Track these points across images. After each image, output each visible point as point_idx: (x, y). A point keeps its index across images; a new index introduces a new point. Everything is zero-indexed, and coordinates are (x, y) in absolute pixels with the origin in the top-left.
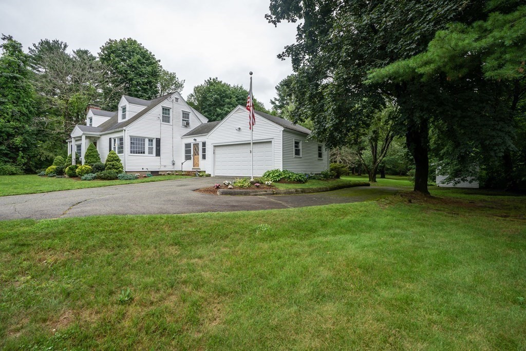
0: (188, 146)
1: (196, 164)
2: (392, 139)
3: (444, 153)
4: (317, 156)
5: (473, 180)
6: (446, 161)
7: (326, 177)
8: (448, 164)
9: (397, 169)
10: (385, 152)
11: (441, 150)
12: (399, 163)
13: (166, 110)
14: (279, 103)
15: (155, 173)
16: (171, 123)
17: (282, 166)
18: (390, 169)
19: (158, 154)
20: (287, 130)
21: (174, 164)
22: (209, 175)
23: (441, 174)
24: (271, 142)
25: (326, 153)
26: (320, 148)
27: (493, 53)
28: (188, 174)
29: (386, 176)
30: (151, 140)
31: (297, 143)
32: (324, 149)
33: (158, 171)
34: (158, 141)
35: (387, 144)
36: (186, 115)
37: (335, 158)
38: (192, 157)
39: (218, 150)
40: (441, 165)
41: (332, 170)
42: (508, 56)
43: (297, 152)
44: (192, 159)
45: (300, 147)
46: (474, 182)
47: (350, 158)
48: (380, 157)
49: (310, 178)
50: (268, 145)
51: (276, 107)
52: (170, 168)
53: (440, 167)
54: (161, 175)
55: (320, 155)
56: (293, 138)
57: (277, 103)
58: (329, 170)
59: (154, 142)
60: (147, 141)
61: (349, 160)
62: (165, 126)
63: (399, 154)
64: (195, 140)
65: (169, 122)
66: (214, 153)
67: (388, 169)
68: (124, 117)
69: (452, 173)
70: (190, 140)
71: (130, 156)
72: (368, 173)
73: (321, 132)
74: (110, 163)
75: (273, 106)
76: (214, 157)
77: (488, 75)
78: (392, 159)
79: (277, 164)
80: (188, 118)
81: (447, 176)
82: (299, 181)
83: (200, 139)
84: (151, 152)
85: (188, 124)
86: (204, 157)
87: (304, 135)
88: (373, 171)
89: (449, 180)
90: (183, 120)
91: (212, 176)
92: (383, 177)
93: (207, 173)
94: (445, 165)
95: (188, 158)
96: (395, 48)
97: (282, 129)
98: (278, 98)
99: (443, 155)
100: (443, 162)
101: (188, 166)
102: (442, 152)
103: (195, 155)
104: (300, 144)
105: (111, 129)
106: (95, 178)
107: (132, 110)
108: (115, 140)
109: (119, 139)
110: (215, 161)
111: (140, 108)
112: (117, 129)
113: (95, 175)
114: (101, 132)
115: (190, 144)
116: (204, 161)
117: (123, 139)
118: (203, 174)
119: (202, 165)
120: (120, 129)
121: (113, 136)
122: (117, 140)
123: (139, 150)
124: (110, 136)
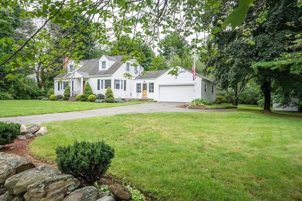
0: (139, 85)
1: (144, 95)
2: (247, 82)
3: (278, 91)
5: (293, 105)
6: (279, 95)
8: (280, 97)
10: (242, 89)
11: (276, 89)
13: (128, 64)
14: (164, 51)
17: (201, 97)
19: (125, 89)
21: (131, 95)
22: (156, 101)
23: (276, 103)
24: (194, 85)
27: (293, 65)
28: (140, 100)
30: (122, 81)
33: (124, 99)
34: (125, 82)
36: (136, 67)
39: (161, 88)
40: (276, 97)
42: (296, 67)
43: (205, 90)
44: (142, 92)
45: (206, 88)
46: (293, 107)
50: (192, 87)
52: (129, 97)
53: (276, 99)
54: (126, 101)
56: (204, 83)
58: (216, 99)
60: (120, 81)
64: (144, 82)
65: (129, 71)
66: (159, 90)
68: (104, 67)
69: (282, 102)
70: (141, 82)
71: (114, 90)
74: (109, 94)
77: (291, 72)
80: (137, 69)
81: (280, 104)
83: (148, 82)
84: (122, 88)
85: (137, 72)
86: (152, 91)
89: (280, 106)
90: (135, 70)
91: (158, 101)
93: (154, 100)
94: (279, 97)
95: (139, 91)
96: (262, 55)
97: (202, 79)
99: (278, 92)
100: (277, 96)
101: (140, 96)
102: (277, 90)
103: (144, 90)
104: (206, 86)
105: (99, 74)
106: (103, 102)
107: (109, 63)
108: (102, 81)
109: (106, 81)
110: (159, 93)
111: (113, 63)
112: (106, 75)
113: (103, 100)
114: (90, 75)
115: (140, 84)
116: (151, 93)
117: (110, 81)
118: (152, 101)
119: (149, 96)
120: (108, 75)
121: (101, 79)
122: (104, 81)
123: (117, 86)
124: (99, 78)
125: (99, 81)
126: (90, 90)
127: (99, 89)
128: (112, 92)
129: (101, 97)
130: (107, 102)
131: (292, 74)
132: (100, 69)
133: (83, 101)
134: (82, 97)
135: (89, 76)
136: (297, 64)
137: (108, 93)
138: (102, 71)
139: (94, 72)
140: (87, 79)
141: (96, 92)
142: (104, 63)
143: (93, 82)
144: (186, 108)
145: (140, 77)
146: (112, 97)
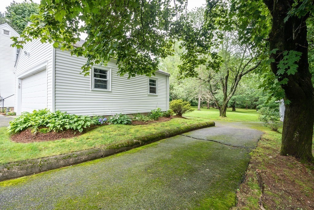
2: (240, 78)
9: (244, 105)
10: (234, 90)
12: (246, 100)
17: (53, 104)
18: (239, 104)
25: (163, 89)
26: (153, 82)
29: (237, 109)
31: (102, 72)
35: (236, 83)
39: (25, 83)
45: (109, 78)
48: (229, 94)
55: (153, 90)
58: (168, 107)
63: (247, 93)
66: (19, 87)
67: (237, 104)
72: (219, 108)
78: (241, 97)
79: (50, 101)
88: (223, 107)
92: (234, 110)
104: (109, 73)
110: (21, 96)
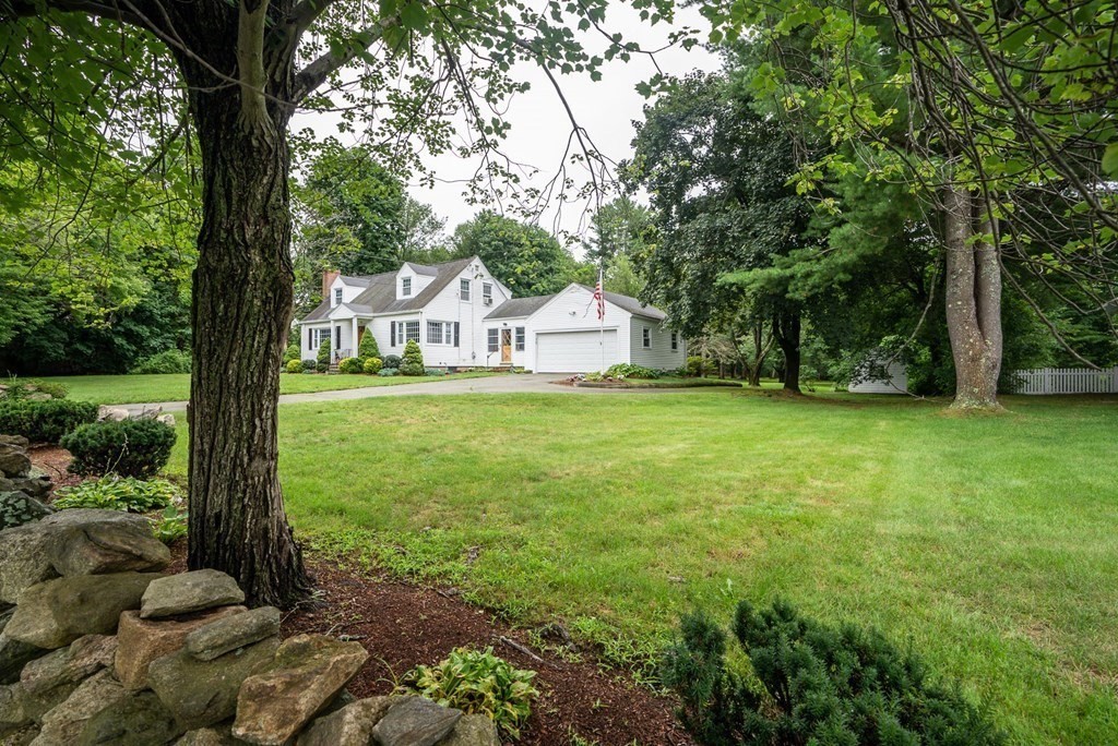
0: (493, 332)
1: (505, 357)
4: (670, 346)
7: (682, 374)
13: (465, 283)
14: (598, 247)
15: (453, 369)
16: (470, 301)
17: (629, 359)
19: (457, 344)
20: (637, 316)
21: (474, 357)
22: (530, 372)
24: (616, 330)
25: (682, 344)
26: (674, 336)
28: (496, 370)
30: (448, 324)
31: (646, 331)
32: (679, 337)
33: (457, 367)
34: (457, 325)
36: (487, 289)
37: (698, 349)
38: (500, 347)
39: (542, 339)
41: (690, 365)
43: (646, 343)
44: (500, 351)
45: (650, 337)
47: (724, 348)
49: (662, 374)
50: (613, 334)
51: (592, 254)
52: (469, 363)
54: (459, 372)
55: (674, 346)
56: (642, 325)
57: (595, 247)
58: (687, 364)
59: (452, 326)
60: (444, 325)
61: (723, 352)
62: (465, 305)
64: (505, 324)
65: (468, 299)
66: (537, 342)
68: (407, 291)
70: (498, 324)
71: (426, 346)
73: (676, 322)
74: (413, 355)
75: (586, 251)
76: (537, 348)
79: (625, 358)
80: (490, 293)
82: (651, 377)
83: (513, 324)
84: (448, 342)
85: (491, 301)
86: (521, 347)
87: (655, 321)
88: (754, 369)
90: (484, 296)
91: (533, 372)
93: (526, 369)
95: (493, 348)
97: (630, 315)
98: (596, 237)
101: (496, 360)
103: (505, 345)
104: (650, 332)
105: (394, 310)
106: (395, 374)
107: (420, 283)
108: (401, 325)
109: (409, 324)
110: (537, 353)
111: (428, 281)
112: (407, 311)
113: (395, 370)
114: (374, 312)
115: (497, 330)
116: (520, 353)
117: (417, 324)
118: (520, 371)
119: (517, 358)
120: (413, 311)
121: (397, 319)
122: (405, 325)
123: (435, 338)
124: (393, 319)
125: (393, 324)
126: (374, 346)
127: (393, 344)
128: (419, 352)
129: (393, 363)
130: (405, 374)
131: (791, 300)
132: (400, 296)
133: (353, 372)
134: (352, 362)
135: (372, 315)
136: (799, 275)
137: (408, 352)
138: (403, 301)
139: (386, 304)
140: (370, 320)
141: (386, 350)
142: (407, 281)
143: (380, 328)
144: (571, 385)
145: (498, 315)
146: (419, 363)
